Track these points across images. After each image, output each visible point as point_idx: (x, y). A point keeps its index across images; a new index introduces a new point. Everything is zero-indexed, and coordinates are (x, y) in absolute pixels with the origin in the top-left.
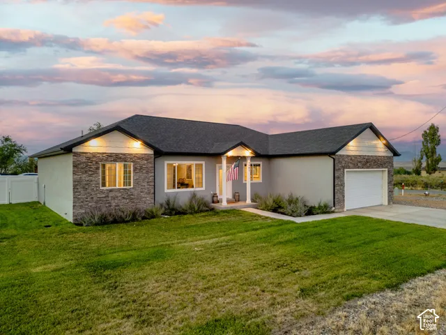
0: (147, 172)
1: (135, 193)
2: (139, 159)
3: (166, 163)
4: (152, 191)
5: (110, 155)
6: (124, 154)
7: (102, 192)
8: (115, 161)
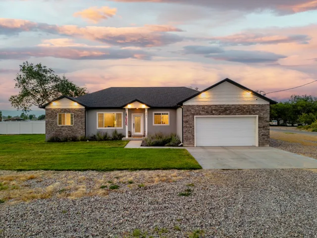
0: (81, 118)
1: (75, 128)
2: (76, 111)
3: (97, 113)
4: (84, 128)
5: (62, 110)
6: (69, 109)
7: (58, 127)
8: (64, 112)
